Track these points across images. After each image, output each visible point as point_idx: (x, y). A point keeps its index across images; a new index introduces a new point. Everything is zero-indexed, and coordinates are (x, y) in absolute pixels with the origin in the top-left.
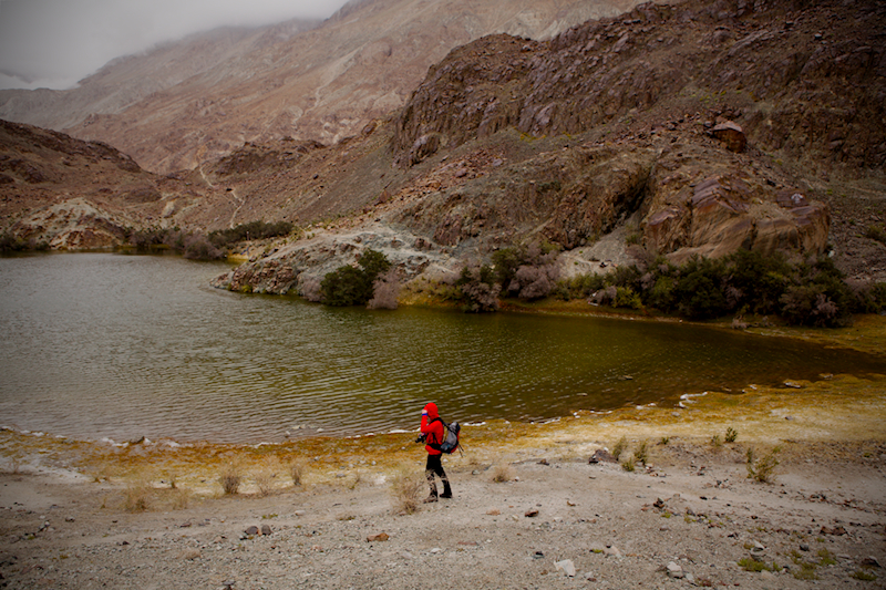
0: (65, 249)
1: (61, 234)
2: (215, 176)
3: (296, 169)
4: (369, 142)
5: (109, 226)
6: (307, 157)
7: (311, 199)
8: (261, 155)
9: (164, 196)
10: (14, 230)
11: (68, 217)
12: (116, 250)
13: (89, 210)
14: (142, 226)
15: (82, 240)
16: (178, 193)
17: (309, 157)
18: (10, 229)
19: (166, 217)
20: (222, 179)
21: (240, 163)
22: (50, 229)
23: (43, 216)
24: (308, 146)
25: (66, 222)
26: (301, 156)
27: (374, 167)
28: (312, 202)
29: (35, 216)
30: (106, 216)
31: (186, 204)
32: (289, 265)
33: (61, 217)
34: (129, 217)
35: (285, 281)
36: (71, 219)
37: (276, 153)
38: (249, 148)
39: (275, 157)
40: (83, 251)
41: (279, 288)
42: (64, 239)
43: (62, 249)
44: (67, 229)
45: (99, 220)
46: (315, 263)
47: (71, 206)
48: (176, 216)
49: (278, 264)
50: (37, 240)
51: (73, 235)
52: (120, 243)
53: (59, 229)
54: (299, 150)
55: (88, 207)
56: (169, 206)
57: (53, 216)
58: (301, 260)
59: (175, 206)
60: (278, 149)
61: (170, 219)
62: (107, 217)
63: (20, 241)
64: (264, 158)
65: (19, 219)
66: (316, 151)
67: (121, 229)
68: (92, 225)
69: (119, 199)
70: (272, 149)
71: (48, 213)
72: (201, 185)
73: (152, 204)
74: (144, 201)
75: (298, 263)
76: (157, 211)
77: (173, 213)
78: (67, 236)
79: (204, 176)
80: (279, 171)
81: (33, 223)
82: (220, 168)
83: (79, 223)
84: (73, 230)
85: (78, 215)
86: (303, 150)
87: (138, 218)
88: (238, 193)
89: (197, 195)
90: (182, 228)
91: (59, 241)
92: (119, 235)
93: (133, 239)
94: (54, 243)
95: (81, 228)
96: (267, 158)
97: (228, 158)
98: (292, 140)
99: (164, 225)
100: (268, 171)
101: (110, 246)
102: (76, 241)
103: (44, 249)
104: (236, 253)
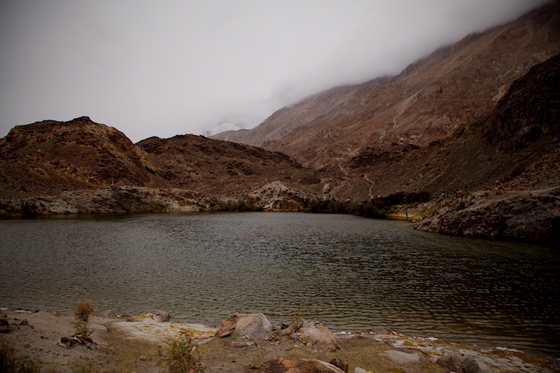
0: (272, 211)
1: (269, 202)
2: (349, 169)
3: (402, 163)
4: (461, 140)
5: (296, 198)
6: (409, 155)
8: (378, 154)
9: (323, 180)
10: (244, 199)
11: (272, 192)
12: (300, 211)
13: (284, 188)
14: (314, 198)
15: (281, 206)
16: (331, 179)
17: (410, 155)
18: (242, 199)
19: (325, 193)
20: (354, 170)
21: (366, 160)
22: (263, 199)
23: (259, 191)
24: (408, 147)
25: (271, 195)
26: (404, 154)
27: (480, 154)
29: (255, 191)
30: (292, 191)
31: (336, 185)
32: (495, 213)
33: (269, 192)
34: (304, 192)
35: (494, 226)
36: (275, 193)
37: (388, 153)
38: (369, 151)
39: (387, 156)
40: (281, 211)
42: (271, 205)
43: (271, 211)
44: (272, 199)
45: (290, 194)
46: (519, 212)
47: (274, 186)
48: (331, 192)
49: (484, 213)
50: (257, 205)
51: (276, 202)
52: (302, 208)
53: (268, 199)
54: (403, 151)
55: (283, 186)
56: (326, 186)
57: (265, 191)
58: (505, 210)
59: (330, 186)
60: (389, 150)
61: (327, 194)
62: (294, 192)
63: (247, 205)
64: (380, 157)
65: (246, 193)
66: (414, 151)
67: (302, 199)
68: (286, 196)
69: (296, 182)
70: (385, 151)
71: (262, 190)
72: (341, 174)
73: (316, 185)
74: (311, 184)
75: (502, 212)
76: (319, 189)
77: (329, 190)
78: (273, 203)
79: (342, 169)
80: (391, 164)
81: (254, 195)
82: (352, 163)
83: (279, 196)
84: (276, 199)
85: (278, 190)
86: (405, 150)
87: (309, 194)
88: (369, 178)
89: (343, 180)
90: (337, 199)
91: (268, 206)
92: (301, 203)
93: (309, 205)
94: (266, 207)
95: (281, 199)
96: (382, 157)
97: (357, 157)
98: (397, 145)
99: (325, 198)
100: (384, 165)
101: (296, 210)
102: (277, 206)
103: (261, 210)
104: (392, 212)
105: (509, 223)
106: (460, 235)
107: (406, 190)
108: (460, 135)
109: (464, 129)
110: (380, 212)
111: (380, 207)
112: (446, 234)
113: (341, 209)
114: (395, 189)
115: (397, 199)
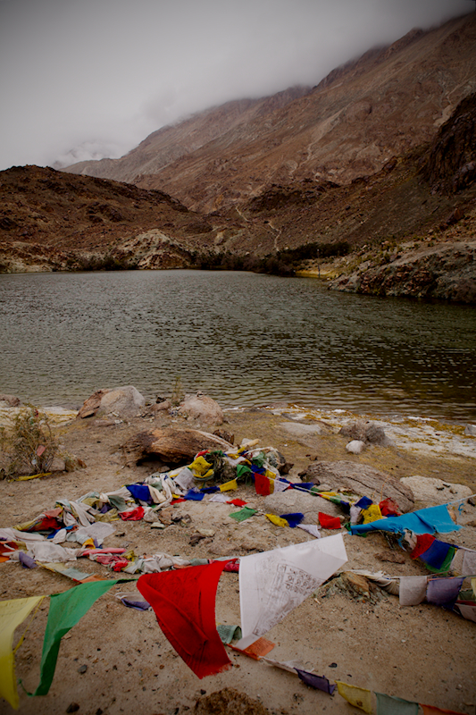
0: (149, 268)
1: (145, 257)
2: (249, 213)
3: (317, 205)
4: (392, 177)
5: (180, 251)
6: (326, 195)
7: (353, 225)
8: (286, 194)
9: (215, 228)
10: (112, 254)
11: (149, 244)
12: (185, 268)
13: (164, 239)
14: (203, 251)
15: (160, 262)
16: (225, 226)
17: (327, 195)
18: (109, 254)
19: (218, 245)
20: (255, 215)
21: (272, 201)
22: (137, 254)
23: (132, 243)
24: (325, 186)
25: (148, 248)
26: (320, 194)
27: (413, 195)
28: (355, 227)
29: (127, 243)
30: (175, 243)
31: (232, 234)
32: (425, 269)
33: (145, 244)
34: (190, 243)
35: (422, 284)
36: (152, 245)
37: (299, 192)
38: (275, 189)
39: (298, 196)
40: (162, 269)
41: (418, 291)
42: (148, 261)
44: (149, 253)
45: (173, 246)
46: (453, 267)
47: (151, 236)
48: (226, 244)
49: (412, 269)
50: (129, 262)
51: (155, 257)
52: (188, 264)
53: (143, 254)
54: (318, 190)
55: (163, 236)
56: (220, 236)
57: (139, 243)
58: (436, 265)
59: (224, 236)
60: (301, 189)
61: (221, 246)
62: (178, 244)
63: (117, 261)
64: (289, 197)
65: (115, 246)
66: (332, 190)
67: (189, 253)
68: (168, 250)
69: (180, 231)
70: (296, 189)
71: (135, 241)
72: (239, 219)
73: (206, 235)
74: (199, 232)
75: (432, 268)
76: (210, 240)
77: (223, 241)
78: (150, 258)
79: (240, 213)
80: (303, 207)
81: (126, 249)
82: (253, 206)
83: (158, 249)
84: (154, 253)
85: (157, 242)
86: (321, 189)
87: (197, 246)
88: (274, 224)
89: (241, 227)
90: (233, 252)
91: (144, 262)
92: (187, 258)
93: (198, 261)
94: (141, 264)
95: (160, 252)
96: (292, 197)
97: (259, 198)
98: (311, 181)
99: (218, 251)
100: (293, 208)
101: (181, 266)
102: (157, 263)
103: (135, 267)
104: (302, 269)
105: (440, 281)
106: (383, 296)
107: (321, 240)
108: (390, 170)
109: (396, 162)
110: (288, 268)
111: (288, 262)
112: (366, 294)
113: (239, 265)
114: (306, 239)
115: (308, 253)
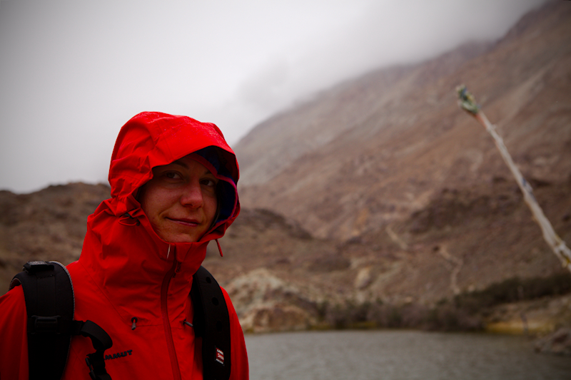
0: (252, 332)
1: (246, 314)
2: (408, 235)
5: (300, 301)
8: (467, 203)
9: (355, 262)
11: (252, 292)
12: (310, 328)
13: (275, 283)
14: (337, 300)
15: (270, 320)
16: (371, 258)
19: (361, 289)
21: (443, 215)
25: (249, 300)
30: (293, 289)
31: (384, 270)
33: (244, 293)
34: (316, 289)
36: (256, 295)
39: (485, 204)
40: (272, 332)
42: (250, 319)
43: (250, 332)
44: (252, 307)
45: (288, 295)
47: (255, 279)
48: (373, 287)
51: (260, 313)
52: (314, 321)
53: (242, 308)
55: (273, 278)
56: (363, 275)
57: (236, 292)
59: (371, 274)
60: (489, 193)
61: (366, 291)
62: (297, 290)
64: (470, 207)
66: (540, 191)
67: (314, 305)
68: (280, 300)
69: (300, 270)
70: (480, 195)
72: (393, 247)
73: (341, 274)
74: (331, 270)
76: (348, 282)
77: (369, 283)
78: (253, 315)
80: (494, 220)
82: (415, 224)
83: (265, 300)
84: (260, 307)
85: (264, 289)
87: (328, 292)
88: (449, 252)
90: (386, 299)
92: (312, 312)
93: (329, 316)
95: (270, 305)
96: (475, 207)
97: (423, 212)
98: (505, 180)
99: (361, 298)
100: (479, 223)
101: (302, 327)
104: (496, 321)
107: (526, 272)
110: (474, 321)
111: (473, 310)
113: (396, 321)
114: (500, 273)
115: (502, 295)
